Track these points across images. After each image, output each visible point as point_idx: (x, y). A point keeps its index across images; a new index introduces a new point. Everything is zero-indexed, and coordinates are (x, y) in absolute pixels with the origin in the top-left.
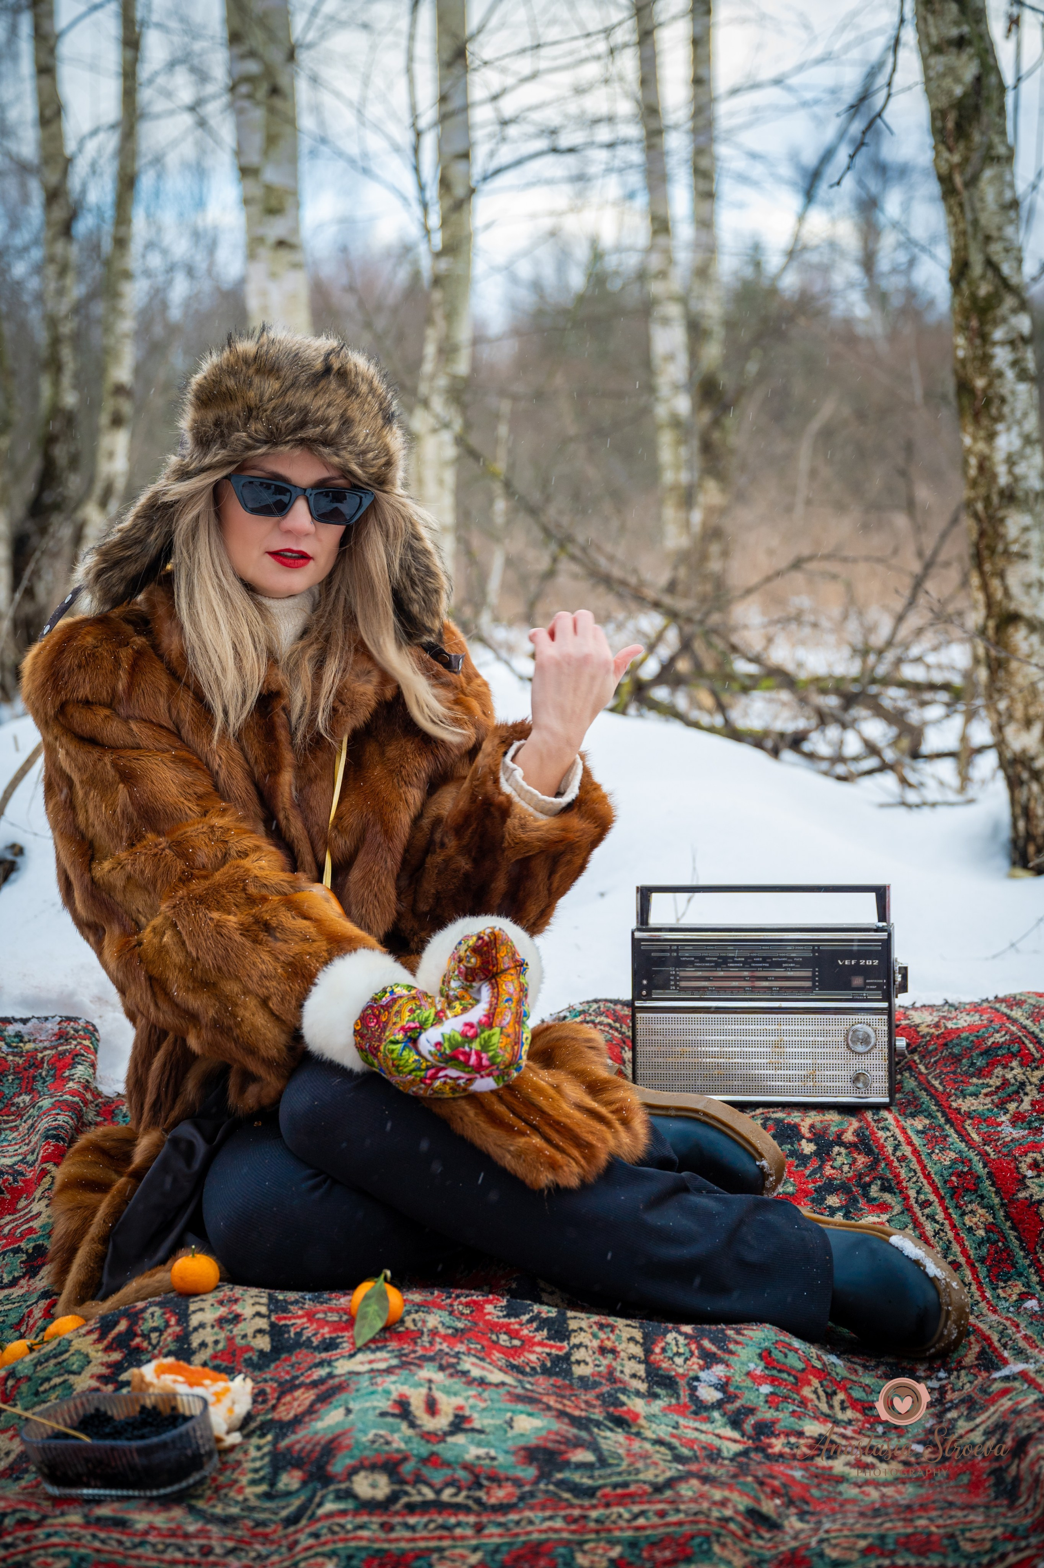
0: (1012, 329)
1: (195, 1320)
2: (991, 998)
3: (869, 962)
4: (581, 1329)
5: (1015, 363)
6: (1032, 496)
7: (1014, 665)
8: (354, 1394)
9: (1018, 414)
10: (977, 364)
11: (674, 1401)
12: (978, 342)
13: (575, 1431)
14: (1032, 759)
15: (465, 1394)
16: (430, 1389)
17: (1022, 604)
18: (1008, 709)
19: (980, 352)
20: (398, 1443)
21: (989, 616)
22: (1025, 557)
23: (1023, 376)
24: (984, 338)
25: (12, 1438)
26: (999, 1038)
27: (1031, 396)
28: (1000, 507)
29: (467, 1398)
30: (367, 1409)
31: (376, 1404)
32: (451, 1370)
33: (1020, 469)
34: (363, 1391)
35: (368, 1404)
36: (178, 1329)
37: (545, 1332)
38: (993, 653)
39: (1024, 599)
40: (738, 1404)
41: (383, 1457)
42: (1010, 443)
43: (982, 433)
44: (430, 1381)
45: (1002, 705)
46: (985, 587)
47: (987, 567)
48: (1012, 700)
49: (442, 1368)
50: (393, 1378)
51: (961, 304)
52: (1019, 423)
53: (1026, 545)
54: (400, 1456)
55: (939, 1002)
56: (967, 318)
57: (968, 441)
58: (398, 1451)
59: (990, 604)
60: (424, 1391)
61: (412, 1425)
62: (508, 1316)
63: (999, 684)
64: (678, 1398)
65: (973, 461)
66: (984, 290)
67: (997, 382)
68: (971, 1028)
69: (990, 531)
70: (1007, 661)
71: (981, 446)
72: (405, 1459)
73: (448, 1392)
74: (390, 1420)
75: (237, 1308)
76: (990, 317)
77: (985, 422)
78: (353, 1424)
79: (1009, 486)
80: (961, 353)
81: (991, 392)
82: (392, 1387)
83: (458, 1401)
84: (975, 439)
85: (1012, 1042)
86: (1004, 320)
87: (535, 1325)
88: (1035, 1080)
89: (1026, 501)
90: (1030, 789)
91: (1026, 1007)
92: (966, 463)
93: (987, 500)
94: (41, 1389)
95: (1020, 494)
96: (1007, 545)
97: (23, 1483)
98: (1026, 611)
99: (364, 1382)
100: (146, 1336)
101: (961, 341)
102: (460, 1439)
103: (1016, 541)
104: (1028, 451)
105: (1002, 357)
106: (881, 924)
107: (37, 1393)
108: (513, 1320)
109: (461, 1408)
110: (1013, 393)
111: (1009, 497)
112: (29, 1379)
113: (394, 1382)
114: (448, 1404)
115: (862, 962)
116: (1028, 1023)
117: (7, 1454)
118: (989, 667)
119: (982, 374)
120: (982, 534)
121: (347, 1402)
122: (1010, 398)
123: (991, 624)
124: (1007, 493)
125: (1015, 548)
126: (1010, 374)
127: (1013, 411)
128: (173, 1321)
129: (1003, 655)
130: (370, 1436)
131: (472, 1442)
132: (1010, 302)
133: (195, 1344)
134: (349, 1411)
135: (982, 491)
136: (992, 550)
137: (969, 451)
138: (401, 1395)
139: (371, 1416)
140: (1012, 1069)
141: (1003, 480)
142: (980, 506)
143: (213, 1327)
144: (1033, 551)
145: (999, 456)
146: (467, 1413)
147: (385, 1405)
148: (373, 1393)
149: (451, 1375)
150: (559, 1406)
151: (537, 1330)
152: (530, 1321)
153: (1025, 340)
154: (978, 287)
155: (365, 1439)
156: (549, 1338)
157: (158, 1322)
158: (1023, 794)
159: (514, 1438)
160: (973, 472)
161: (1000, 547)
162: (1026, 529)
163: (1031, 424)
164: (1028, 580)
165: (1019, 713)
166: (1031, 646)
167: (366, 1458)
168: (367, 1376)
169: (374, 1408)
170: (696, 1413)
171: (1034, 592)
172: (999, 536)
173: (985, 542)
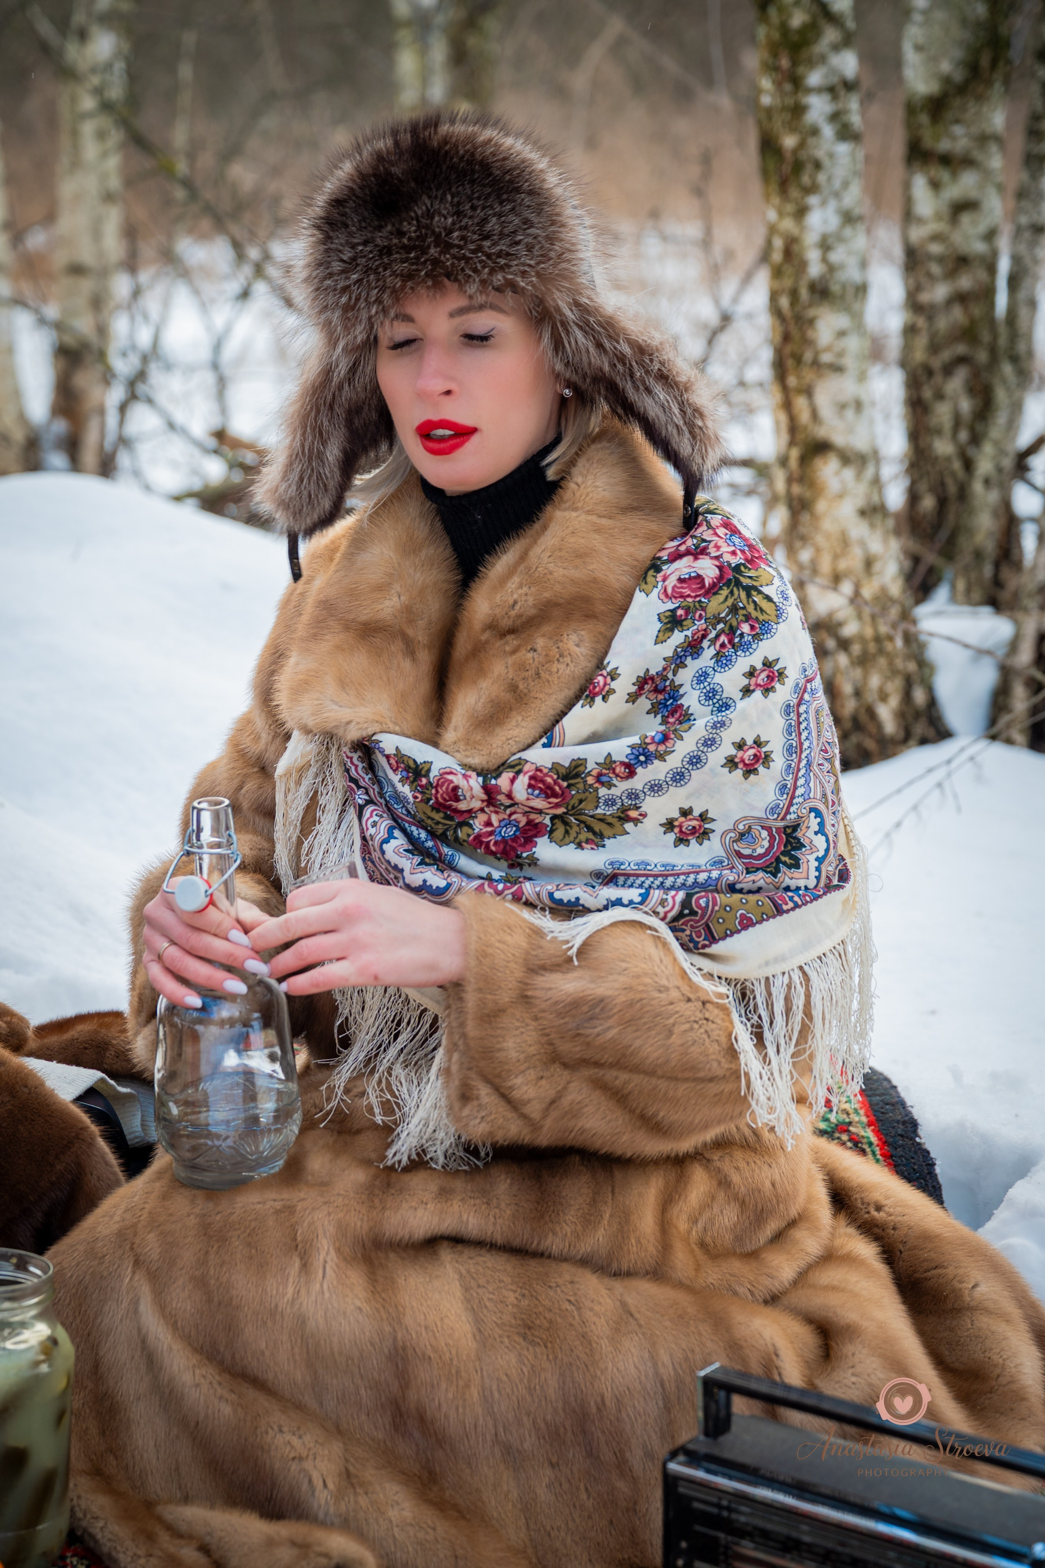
0: (833, 71)
5: (834, 117)
6: (850, 289)
7: (821, 506)
9: (837, 184)
10: (787, 116)
12: (788, 87)
14: (840, 624)
17: (833, 428)
18: (812, 561)
19: (790, 101)
21: (792, 443)
22: (837, 369)
23: (846, 133)
24: (796, 82)
27: (854, 160)
28: (811, 305)
33: (836, 256)
38: (796, 489)
39: (836, 424)
42: (825, 222)
43: (790, 208)
45: (805, 556)
46: (787, 405)
47: (792, 381)
48: (818, 550)
51: (768, 36)
52: (837, 195)
53: (841, 354)
56: (776, 55)
57: (772, 215)
59: (793, 428)
63: (802, 530)
65: (778, 242)
66: (798, 19)
67: (811, 141)
69: (796, 335)
70: (813, 500)
71: (788, 224)
76: (804, 54)
77: (794, 193)
79: (822, 277)
80: (766, 100)
81: (803, 155)
84: (781, 214)
86: (823, 59)
89: (842, 297)
90: (836, 662)
92: (768, 244)
93: (794, 294)
95: (835, 288)
96: (817, 354)
98: (839, 439)
101: (766, 83)
103: (828, 349)
104: (848, 231)
105: (818, 108)
110: (831, 156)
111: (822, 291)
118: (790, 507)
119: (792, 130)
120: (786, 337)
122: (826, 162)
123: (795, 453)
124: (819, 286)
125: (826, 358)
126: (828, 131)
127: (829, 179)
129: (808, 494)
132: (831, 35)
135: (788, 283)
136: (798, 359)
141: (815, 269)
142: (784, 302)
144: (848, 362)
145: (811, 238)
153: (849, 86)
154: (790, 16)
158: (829, 665)
160: (777, 257)
161: (808, 356)
162: (842, 334)
163: (853, 195)
164: (841, 398)
165: (825, 566)
166: (843, 482)
171: (850, 413)
172: (807, 342)
173: (788, 349)
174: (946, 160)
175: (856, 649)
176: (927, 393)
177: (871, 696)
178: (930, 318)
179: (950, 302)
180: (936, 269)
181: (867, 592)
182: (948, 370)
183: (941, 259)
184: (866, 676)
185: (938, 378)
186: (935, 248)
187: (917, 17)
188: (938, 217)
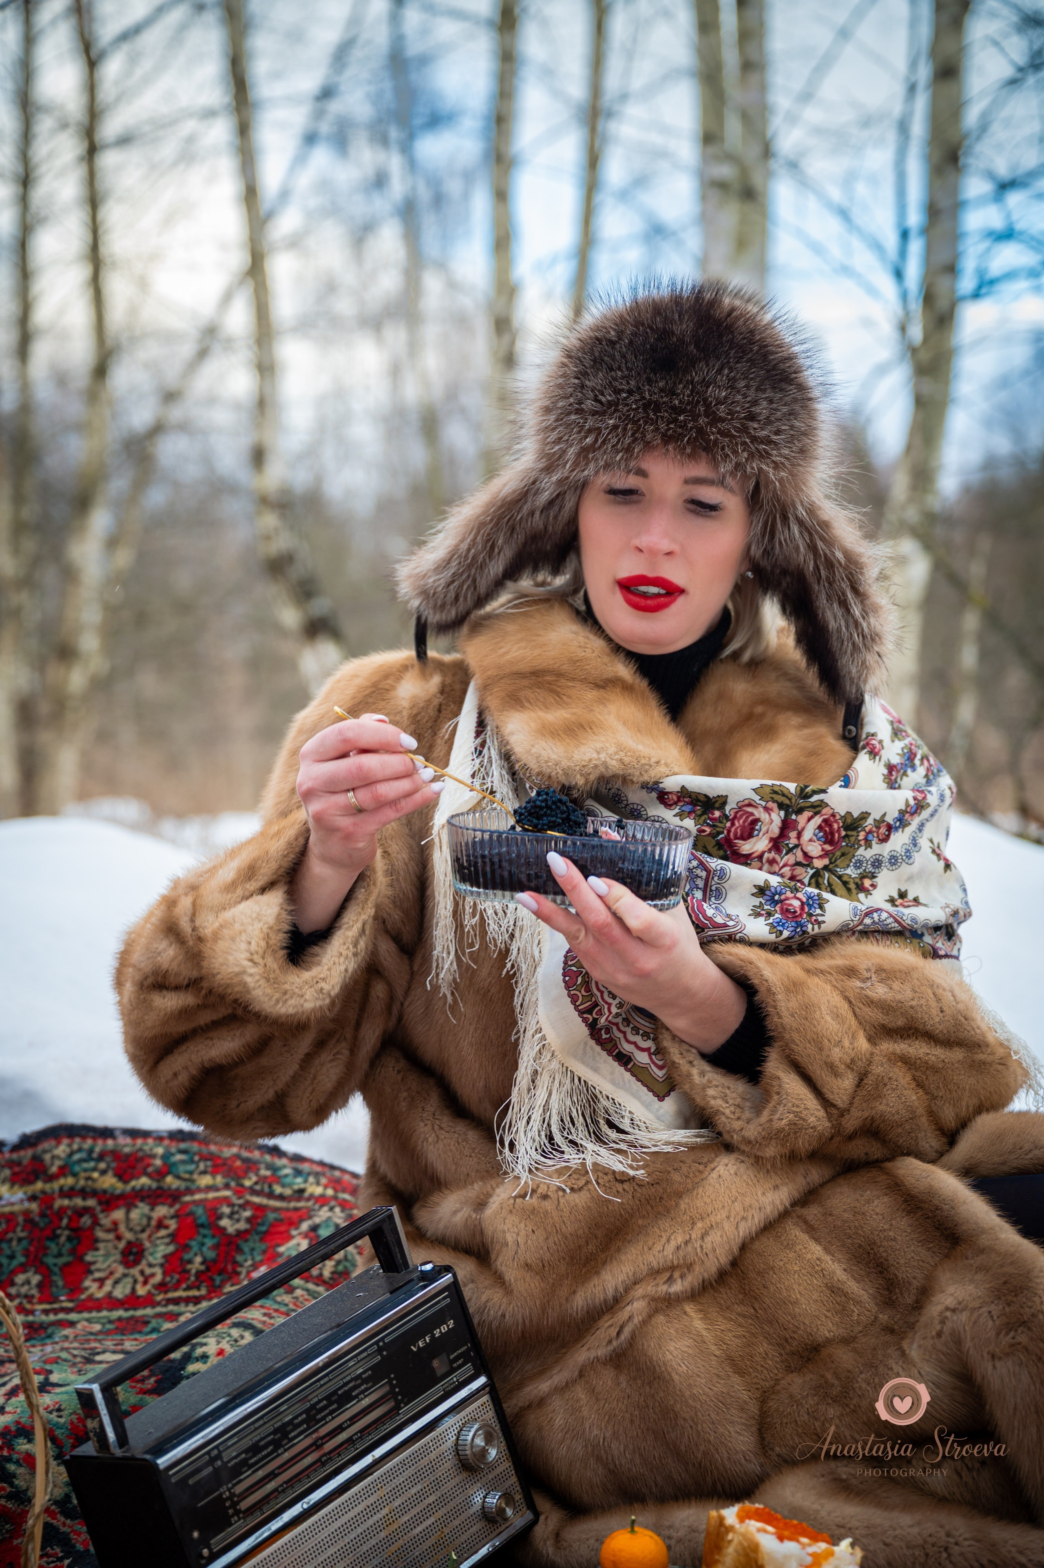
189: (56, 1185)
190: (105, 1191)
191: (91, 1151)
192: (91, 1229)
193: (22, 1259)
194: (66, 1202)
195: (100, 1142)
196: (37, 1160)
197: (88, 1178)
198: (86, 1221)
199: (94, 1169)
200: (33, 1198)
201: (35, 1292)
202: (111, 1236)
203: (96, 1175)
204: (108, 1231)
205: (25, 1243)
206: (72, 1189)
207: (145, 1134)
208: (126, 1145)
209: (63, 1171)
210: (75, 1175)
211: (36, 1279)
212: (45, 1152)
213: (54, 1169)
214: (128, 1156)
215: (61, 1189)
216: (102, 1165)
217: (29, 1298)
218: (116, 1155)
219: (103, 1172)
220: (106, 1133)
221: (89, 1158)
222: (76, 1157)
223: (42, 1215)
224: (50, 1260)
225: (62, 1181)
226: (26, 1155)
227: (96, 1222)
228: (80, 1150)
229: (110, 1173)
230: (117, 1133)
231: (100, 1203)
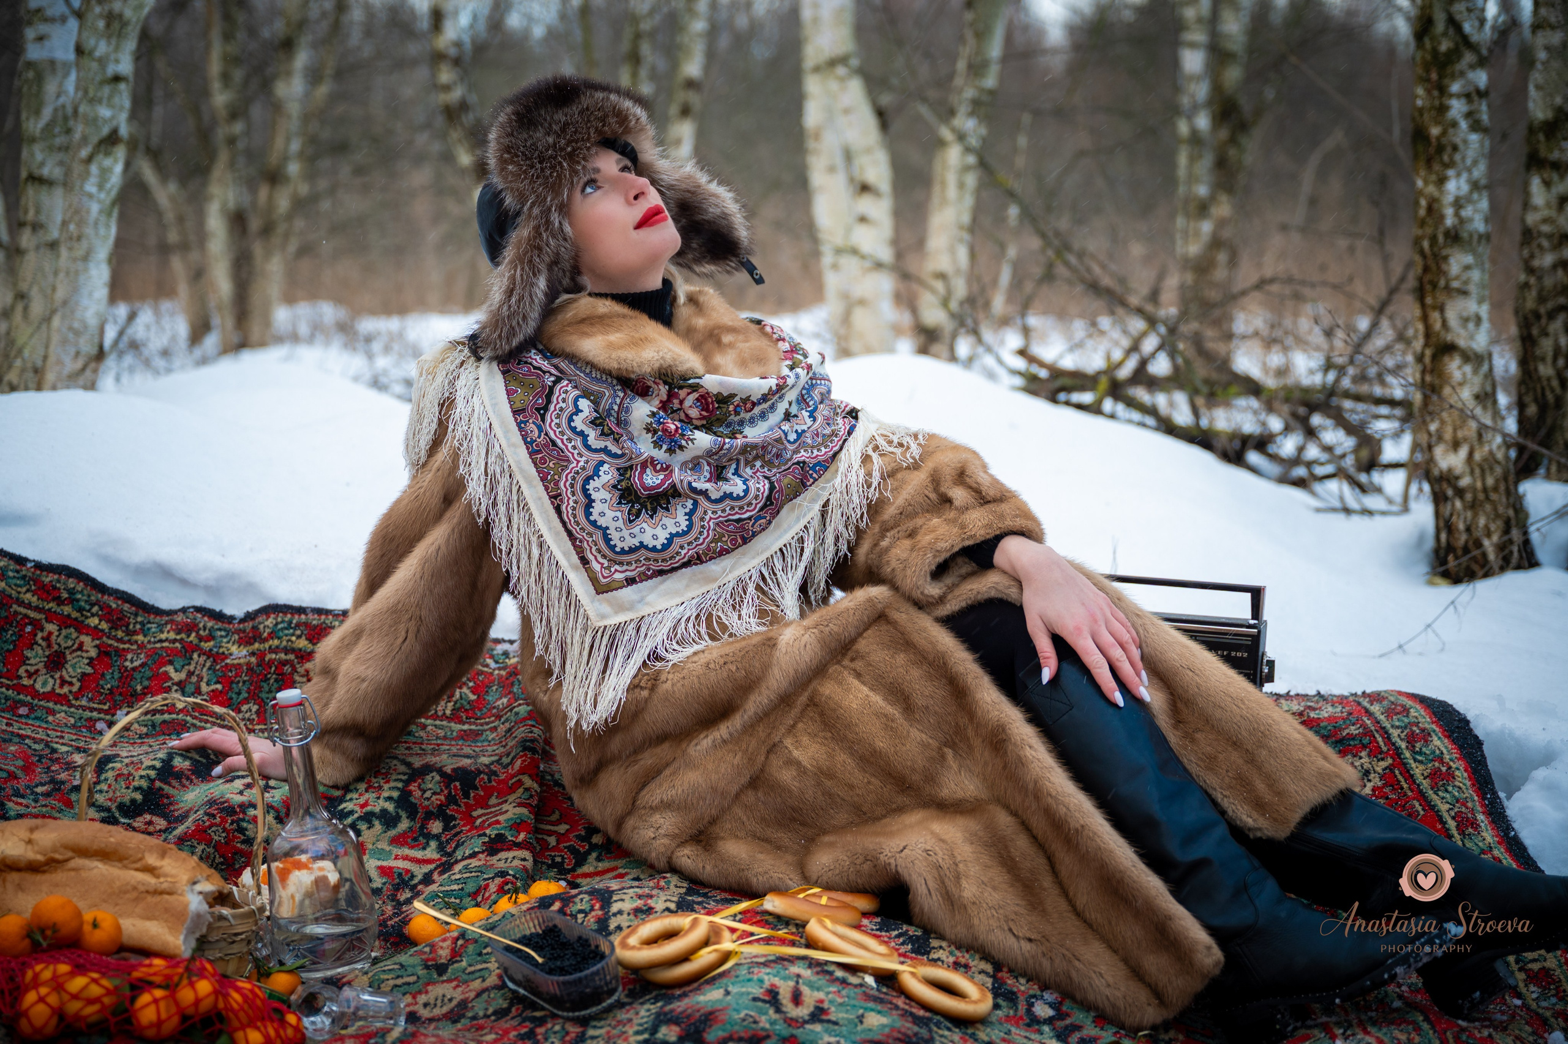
0: (1469, 83)
1: (615, 907)
2: (1359, 693)
3: (1239, 654)
4: (941, 947)
5: (1468, 115)
6: (1476, 237)
7: (1447, 391)
8: (733, 979)
9: (1469, 162)
10: (1433, 113)
11: (1012, 1013)
12: (1436, 93)
13: (916, 1029)
14: (1457, 478)
15: (827, 990)
16: (797, 982)
17: (1458, 335)
18: (1438, 431)
19: (1437, 103)
20: (764, 1022)
21: (1426, 345)
22: (1464, 293)
23: (1476, 126)
24: (1442, 90)
25: (455, 988)
26: (1353, 730)
27: (1482, 146)
28: (1445, 246)
29: (828, 993)
30: (742, 994)
31: (750, 990)
32: (819, 969)
33: (1468, 212)
34: (741, 978)
35: (744, 990)
36: (600, 913)
37: (910, 947)
38: (1428, 379)
39: (1462, 332)
40: (1068, 1021)
41: (750, 1034)
42: (1459, 188)
43: (1434, 177)
44: (798, 976)
45: (1433, 427)
46: (1425, 318)
47: (1429, 300)
48: (1443, 422)
49: (810, 966)
50: (768, 970)
51: (1423, 58)
52: (1469, 170)
53: (1466, 282)
54: (764, 1034)
55: (1313, 692)
56: (1428, 71)
57: (1420, 183)
58: (763, 1029)
59: (1428, 335)
60: (791, 984)
61: (778, 1010)
62: (880, 930)
63: (1431, 408)
64: (1016, 1010)
65: (1423, 203)
66: (1444, 46)
67: (1451, 131)
68: (1330, 719)
69: (1434, 267)
70: (1441, 387)
71: (1431, 189)
72: (768, 1037)
73: (811, 986)
74: (760, 1004)
75: (651, 902)
76: (1449, 71)
77: (1436, 167)
78: (729, 1005)
79: (1454, 227)
80: (1419, 103)
81: (1444, 141)
82: (766, 978)
83: (821, 995)
84: (1426, 182)
85: (1365, 735)
86: (1462, 74)
87: (901, 940)
88: (1379, 769)
89: (1470, 242)
90: (1453, 505)
91: (1385, 703)
92: (1417, 203)
93: (1433, 239)
94: (485, 951)
95: (1465, 235)
96: (1448, 281)
97: (459, 1026)
98: (1462, 343)
99: (743, 971)
100: (574, 917)
101: (1420, 91)
102: (818, 1028)
103: (1457, 278)
104: (1475, 196)
105: (1457, 108)
106: (1252, 622)
107: (480, 954)
108: (883, 934)
109: (822, 1001)
110: (1465, 142)
111: (1454, 237)
112: (476, 941)
113: (768, 974)
114: (810, 997)
115: (1233, 654)
116: (1382, 718)
117: (450, 1000)
118: (1424, 391)
119: (1437, 123)
120: (1426, 269)
121: (727, 986)
122: (1461, 146)
123: (1428, 352)
124: (1453, 233)
125: (1455, 284)
126: (1464, 125)
127: (1463, 159)
128: (597, 906)
129: (1437, 382)
130: (742, 1015)
131: (826, 1031)
132: (1469, 57)
133: (612, 927)
134: (727, 993)
135: (1429, 231)
136: (1435, 285)
137: (1420, 193)
138: (773, 985)
139: (745, 1000)
140: (1361, 758)
142: (1426, 244)
143: (629, 914)
144: (1472, 288)
145: (1449, 199)
146: (826, 1005)
147: (757, 991)
148: (749, 980)
149: (817, 973)
150: (907, 1007)
151: (903, 944)
152: (898, 936)
153: (1481, 94)
154: (1439, 43)
155: (737, 1016)
156: (913, 951)
157: (585, 906)
158: (1447, 510)
159: (863, 1031)
160: (1422, 212)
161: (1442, 283)
162: (1467, 268)
163: (1480, 171)
164: (1465, 314)
165: (1448, 435)
166: (1464, 374)
167: (737, 1032)
168: (746, 966)
169: (748, 993)
170: (1028, 1025)
171: (1471, 326)
172: (1441, 272)
173: (1428, 277)
174: (1556, 166)
175: (1469, 496)
176: (1535, 332)
177: (1478, 533)
178: (1540, 279)
179: (1555, 267)
180: (1545, 243)
181: (1478, 456)
182: (1551, 316)
183: (1549, 237)
184: (1475, 515)
185: (1544, 321)
186: (1546, 228)
187: (1539, 66)
188: (1548, 205)
189: (267, 646)
190: (300, 650)
191: (290, 622)
192: (291, 674)
193: (246, 695)
194: (274, 656)
195: (296, 617)
196: (255, 629)
197: (289, 640)
198: (287, 669)
199: (293, 635)
200: (253, 654)
201: (254, 716)
202: (305, 679)
203: (294, 638)
204: (303, 676)
205: (247, 684)
206: (277, 647)
207: (327, 612)
208: (315, 620)
209: (272, 635)
210: (279, 638)
211: (255, 708)
212: (260, 623)
213: (265, 635)
214: (316, 627)
215: (270, 647)
216: (298, 632)
217: (251, 720)
218: (307, 625)
219: (299, 637)
220: (301, 610)
221: (289, 627)
222: (280, 626)
223: (258, 665)
224: (263, 695)
225: (271, 642)
226: (249, 625)
227: (294, 670)
228: (283, 622)
229: (304, 637)
230: (308, 611)
231: (297, 657)
